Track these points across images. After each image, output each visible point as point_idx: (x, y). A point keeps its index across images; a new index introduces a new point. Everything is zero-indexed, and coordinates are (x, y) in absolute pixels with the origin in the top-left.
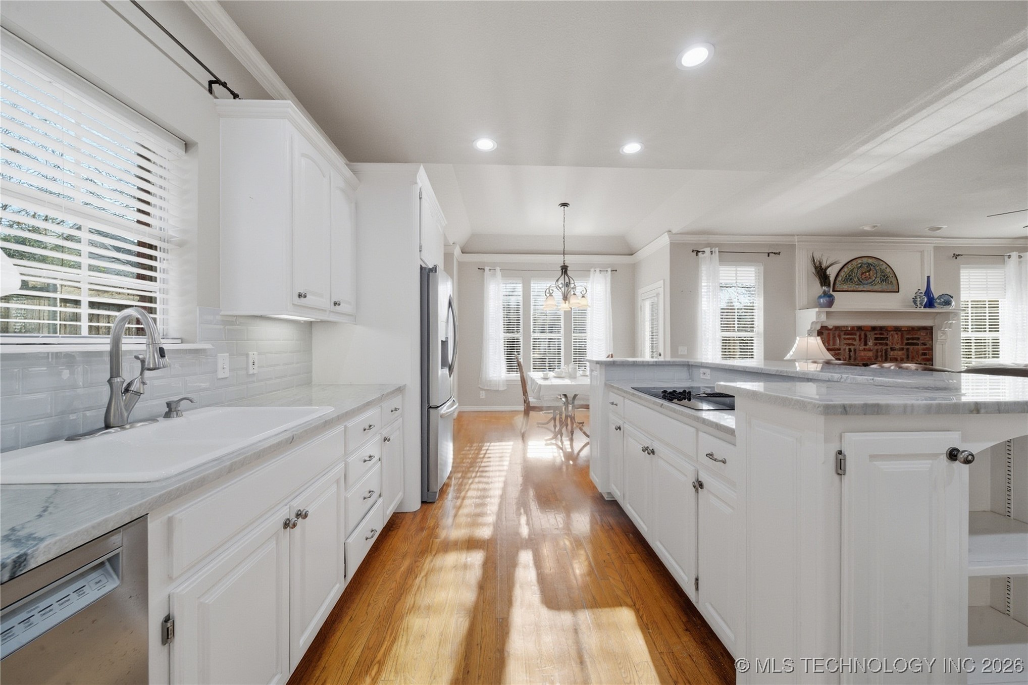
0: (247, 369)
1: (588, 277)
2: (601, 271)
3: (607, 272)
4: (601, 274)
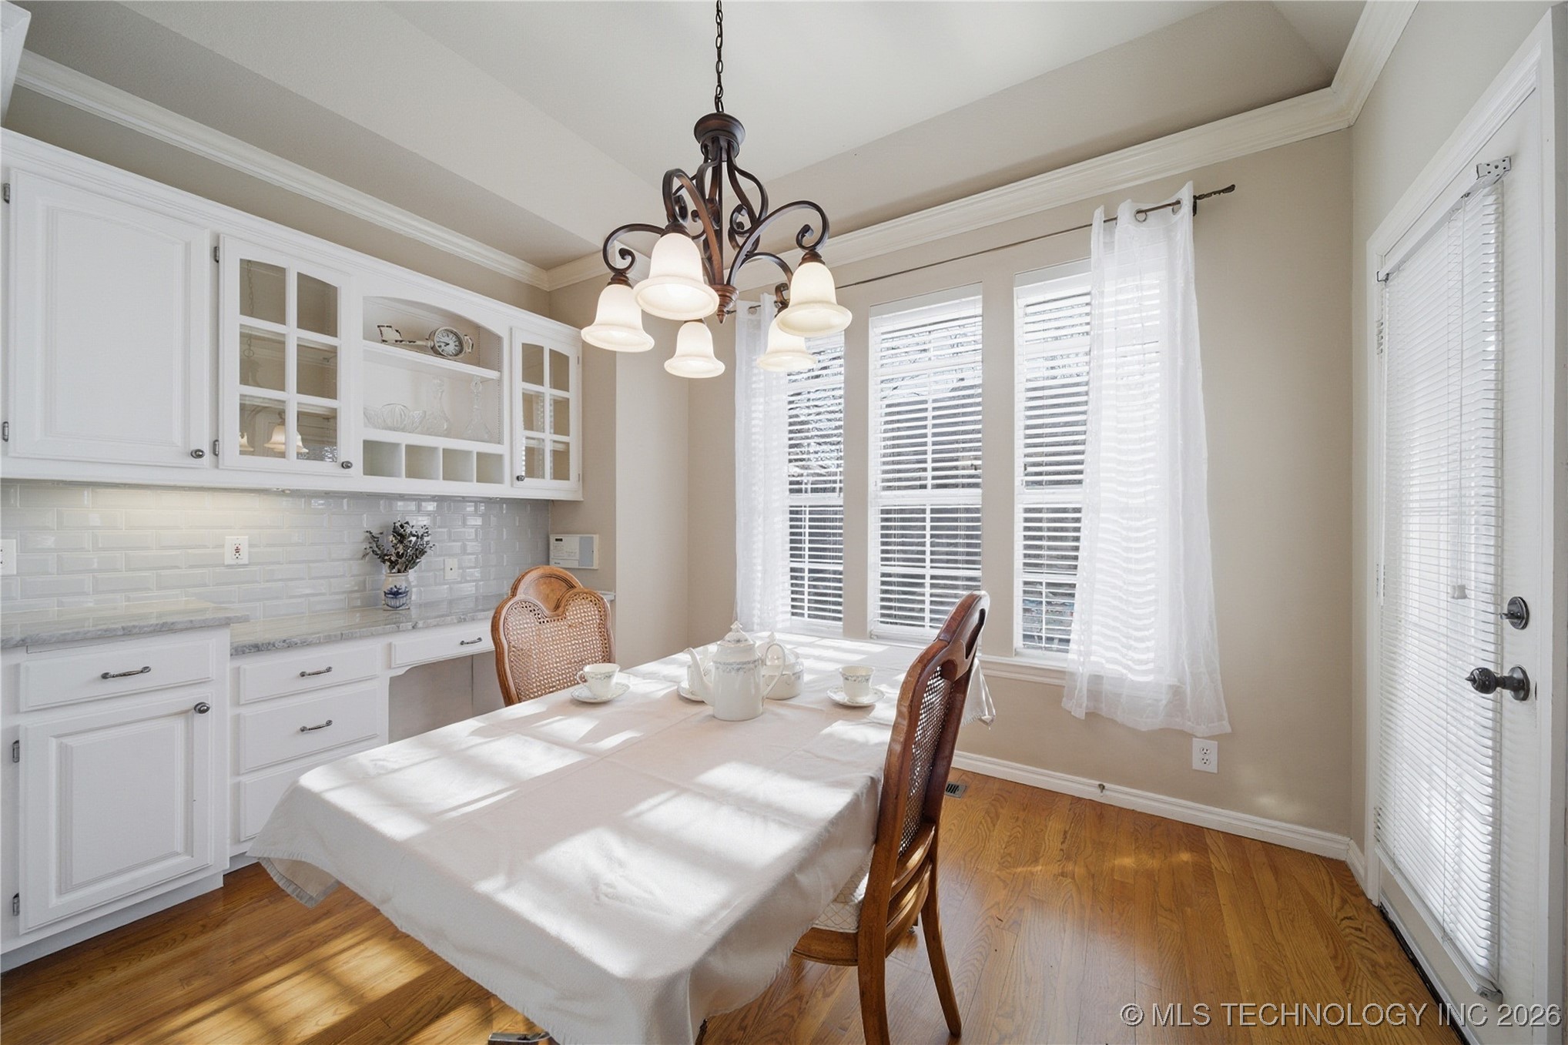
1: (1087, 253)
2: (1145, 211)
3: (1176, 207)
4: (1143, 227)
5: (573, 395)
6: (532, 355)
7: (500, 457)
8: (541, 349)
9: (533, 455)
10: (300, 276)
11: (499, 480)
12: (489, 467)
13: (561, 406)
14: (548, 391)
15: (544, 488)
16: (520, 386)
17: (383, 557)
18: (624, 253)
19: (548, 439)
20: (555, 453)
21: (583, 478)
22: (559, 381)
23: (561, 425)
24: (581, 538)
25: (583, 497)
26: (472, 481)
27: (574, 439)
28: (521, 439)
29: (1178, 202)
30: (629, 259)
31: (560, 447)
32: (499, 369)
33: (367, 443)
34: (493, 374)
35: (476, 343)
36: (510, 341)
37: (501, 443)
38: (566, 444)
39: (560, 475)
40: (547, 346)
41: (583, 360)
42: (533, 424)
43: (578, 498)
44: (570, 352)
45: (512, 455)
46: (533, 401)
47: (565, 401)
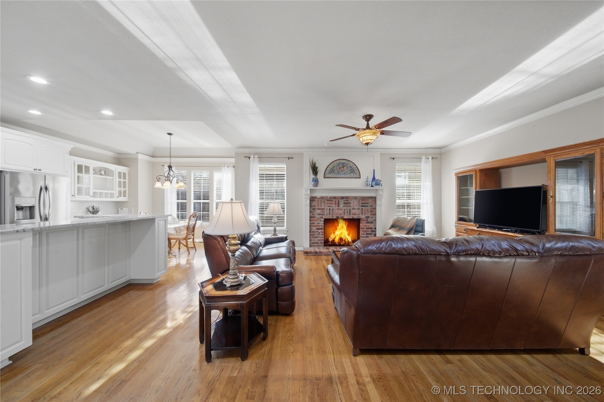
1: (221, 170)
5: (127, 180)
6: (120, 173)
7: (114, 193)
8: (121, 172)
9: (120, 192)
10: (85, 165)
11: (114, 198)
12: (112, 195)
13: (124, 182)
14: (122, 180)
15: (122, 199)
16: (118, 180)
17: (89, 211)
19: (122, 189)
20: (123, 192)
21: (129, 197)
22: (124, 178)
23: (125, 187)
24: (128, 209)
26: (109, 198)
27: (127, 189)
28: (118, 189)
31: (124, 191)
32: (113, 176)
33: (93, 192)
34: (112, 178)
35: (107, 172)
36: (115, 171)
37: (114, 190)
38: (125, 190)
39: (125, 196)
40: (122, 171)
41: (129, 174)
42: (120, 186)
43: (128, 201)
44: (127, 172)
45: (116, 193)
46: (120, 182)
47: (125, 182)
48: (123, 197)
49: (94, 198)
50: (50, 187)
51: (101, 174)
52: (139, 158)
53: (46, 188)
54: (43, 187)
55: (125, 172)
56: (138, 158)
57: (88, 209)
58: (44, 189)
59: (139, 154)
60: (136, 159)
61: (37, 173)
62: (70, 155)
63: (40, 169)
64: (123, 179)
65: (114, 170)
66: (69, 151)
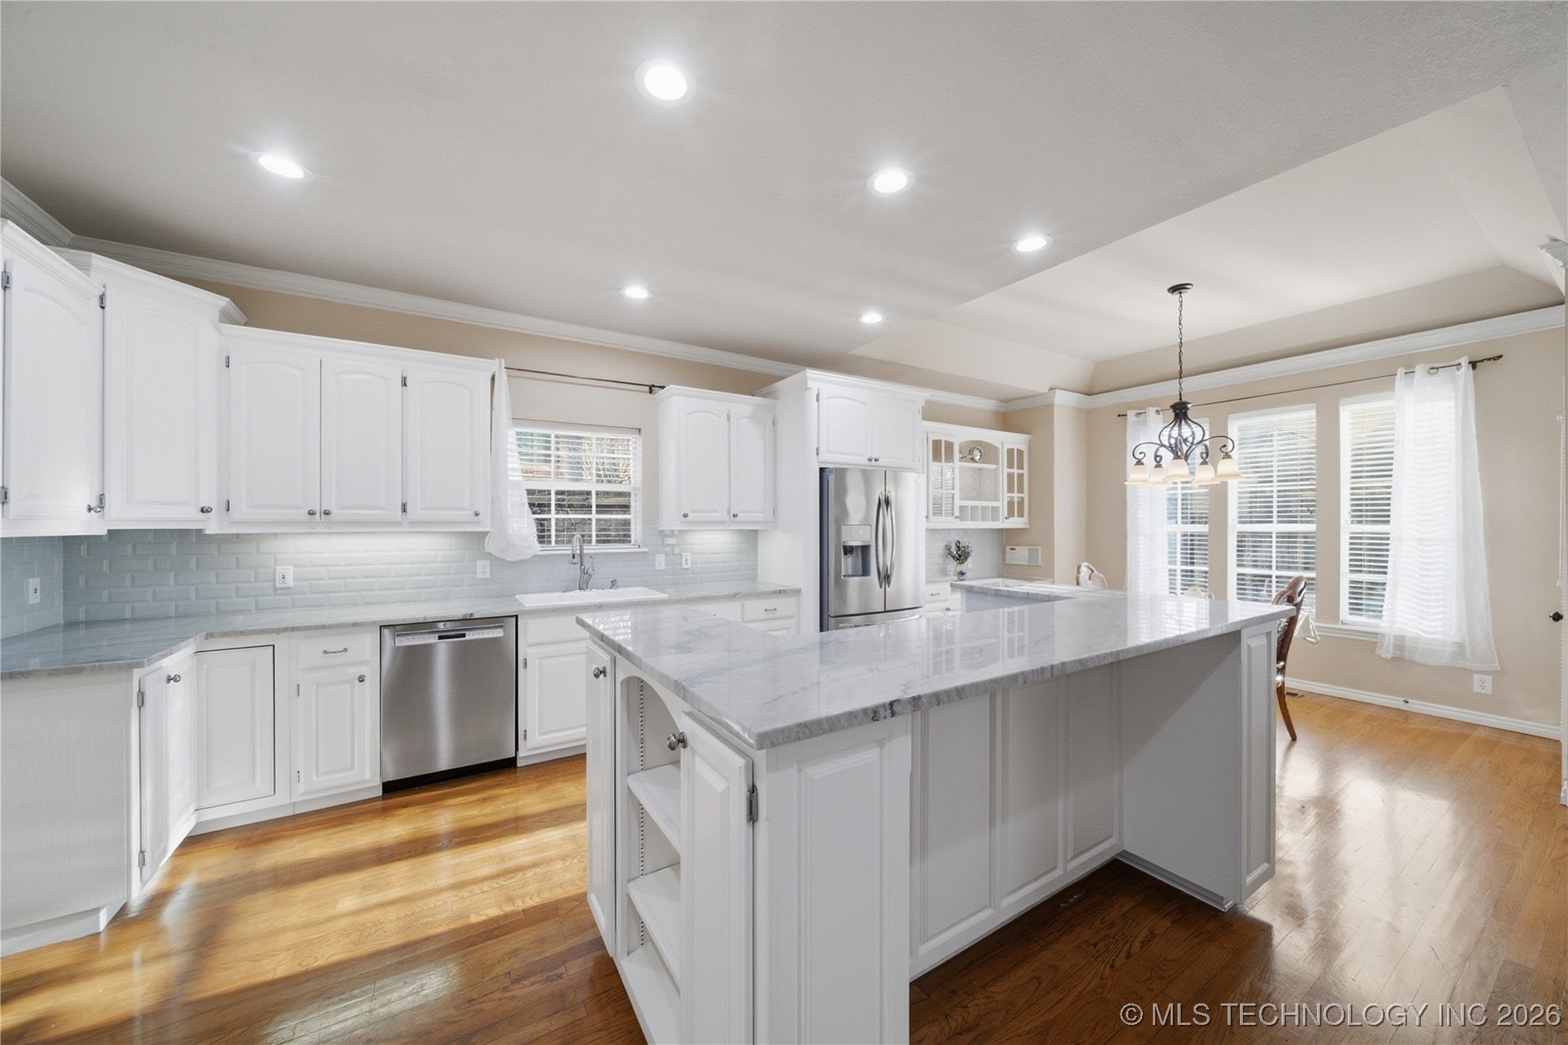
0: (681, 564)
2: (1437, 368)
3: (1459, 366)
4: (1434, 378)
5: (1025, 471)
6: (1010, 453)
7: (998, 508)
8: (1013, 449)
9: (1011, 504)
10: (946, 441)
11: (998, 520)
12: (992, 513)
13: (1021, 477)
14: (1016, 471)
15: (1016, 523)
16: (1006, 471)
18: (1141, 453)
19: (1016, 496)
20: (1018, 502)
21: (1029, 516)
22: (1020, 465)
23: (1021, 490)
24: (1029, 549)
25: (1030, 525)
26: (989, 520)
27: (1025, 495)
28: (1005, 496)
29: (1459, 364)
30: (1143, 455)
31: (1020, 500)
32: (997, 464)
33: (961, 507)
34: (994, 467)
35: (986, 452)
36: (1000, 448)
37: (999, 501)
38: (1023, 498)
39: (1021, 515)
40: (1016, 447)
41: (1030, 451)
42: (1010, 489)
43: (1028, 527)
44: (1024, 448)
45: (1003, 506)
46: (1010, 476)
47: (1022, 475)
48: (1018, 516)
49: (963, 522)
50: (892, 499)
51: (973, 460)
52: (1055, 403)
53: (887, 502)
54: (883, 499)
55: (1022, 449)
56: (1053, 404)
57: (948, 548)
58: (883, 505)
59: (1057, 390)
60: (1049, 407)
61: (872, 468)
62: (923, 419)
63: (876, 457)
64: (1018, 468)
65: (1000, 446)
66: (923, 407)
